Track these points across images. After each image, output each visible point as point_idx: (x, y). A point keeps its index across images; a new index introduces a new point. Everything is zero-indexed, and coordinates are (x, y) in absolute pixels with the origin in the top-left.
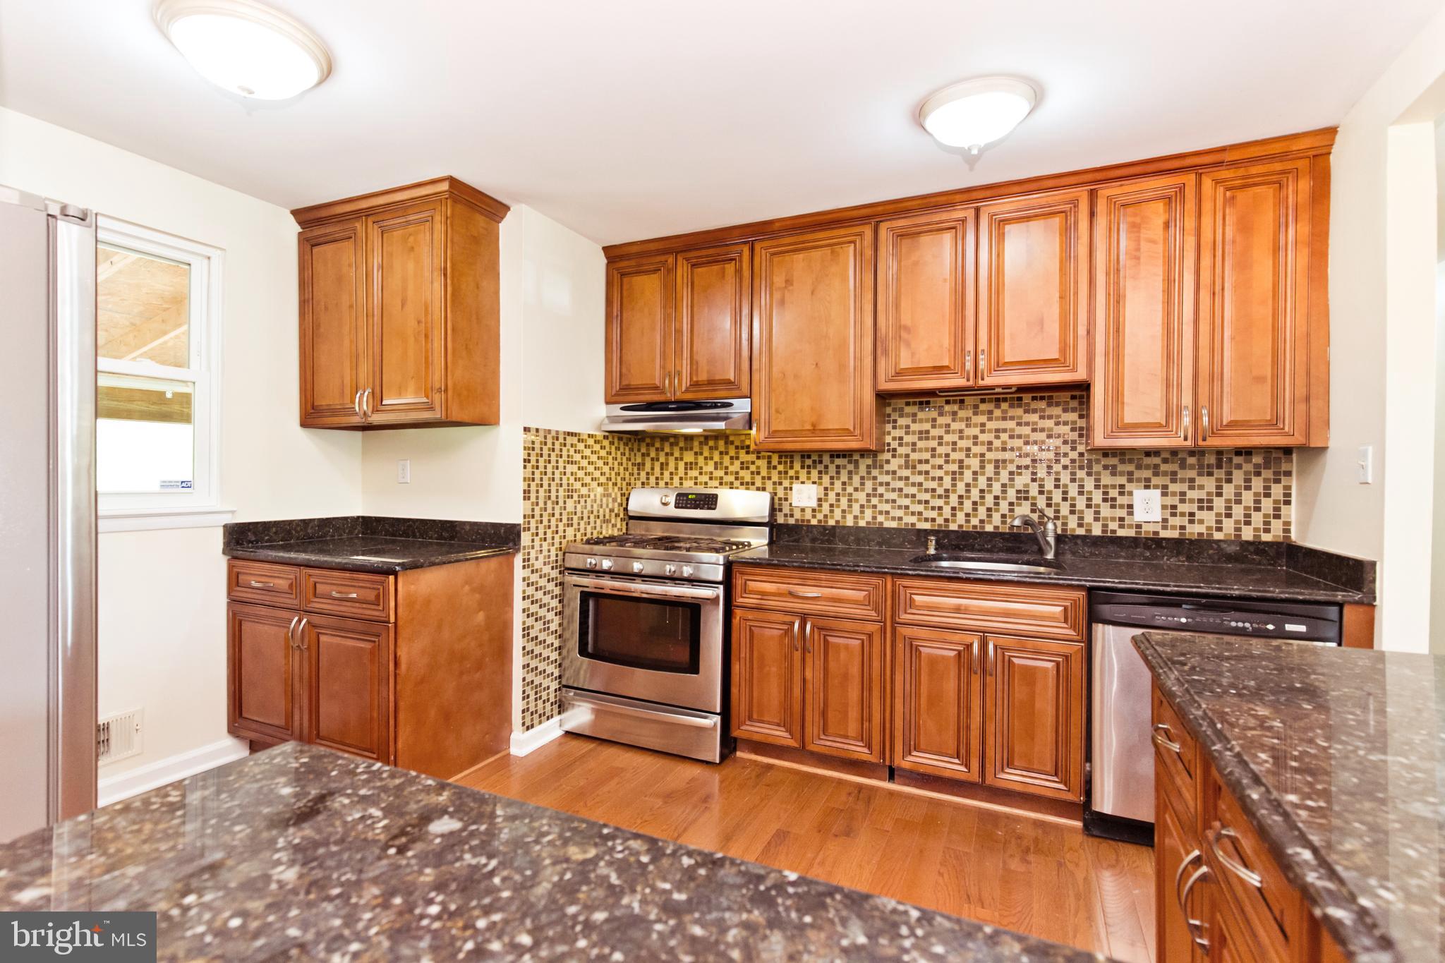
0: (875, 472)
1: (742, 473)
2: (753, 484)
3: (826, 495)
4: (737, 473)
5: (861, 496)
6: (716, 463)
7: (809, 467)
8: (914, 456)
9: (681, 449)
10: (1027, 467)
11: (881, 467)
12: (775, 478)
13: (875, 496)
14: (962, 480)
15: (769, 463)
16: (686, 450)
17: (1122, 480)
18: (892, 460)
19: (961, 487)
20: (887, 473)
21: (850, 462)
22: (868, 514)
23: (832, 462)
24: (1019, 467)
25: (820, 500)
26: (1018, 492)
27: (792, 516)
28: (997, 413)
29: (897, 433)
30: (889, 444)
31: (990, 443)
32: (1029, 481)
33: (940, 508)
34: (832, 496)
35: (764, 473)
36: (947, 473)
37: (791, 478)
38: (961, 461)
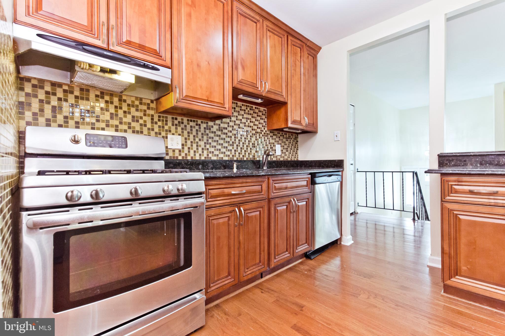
1: (133, 124)
2: (142, 132)
3: (186, 142)
4: (130, 124)
5: (202, 143)
6: (112, 114)
7: (176, 125)
8: (221, 125)
9: (76, 97)
10: (254, 134)
11: (210, 129)
12: (156, 129)
13: (208, 144)
14: (237, 138)
15: (152, 119)
16: (82, 99)
17: (273, 141)
18: (214, 126)
20: (213, 132)
21: (196, 125)
22: (205, 152)
23: (188, 124)
25: (183, 145)
26: (253, 144)
27: (167, 154)
31: (245, 123)
32: (255, 140)
34: (189, 143)
35: (149, 125)
37: (166, 131)
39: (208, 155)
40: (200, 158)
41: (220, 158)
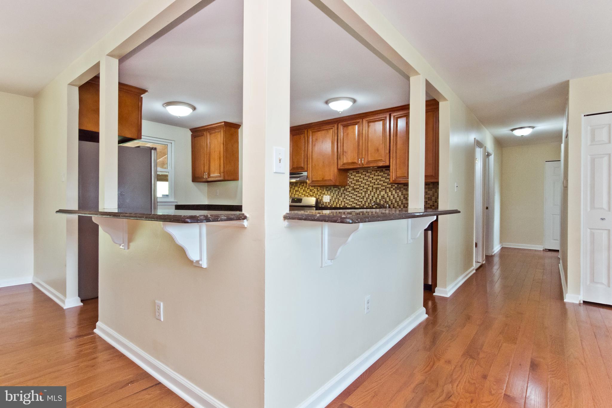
0: (345, 192)
2: (313, 196)
3: (332, 198)
4: (309, 193)
5: (341, 199)
6: (303, 190)
7: (328, 191)
8: (355, 187)
9: (294, 186)
10: (384, 189)
11: (346, 190)
12: (319, 194)
13: (345, 198)
14: (367, 193)
15: (317, 190)
18: (349, 188)
19: (367, 195)
20: (348, 192)
21: (338, 189)
22: (343, 203)
23: (334, 189)
24: (382, 189)
25: (330, 200)
26: (382, 196)
27: (323, 204)
28: (376, 174)
29: (350, 180)
30: (348, 184)
31: (375, 183)
32: (384, 193)
33: (362, 202)
34: (334, 198)
35: (316, 192)
36: (363, 191)
37: (323, 194)
38: (367, 188)
39: (345, 205)
40: (340, 206)
41: (353, 206)
